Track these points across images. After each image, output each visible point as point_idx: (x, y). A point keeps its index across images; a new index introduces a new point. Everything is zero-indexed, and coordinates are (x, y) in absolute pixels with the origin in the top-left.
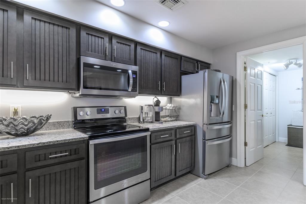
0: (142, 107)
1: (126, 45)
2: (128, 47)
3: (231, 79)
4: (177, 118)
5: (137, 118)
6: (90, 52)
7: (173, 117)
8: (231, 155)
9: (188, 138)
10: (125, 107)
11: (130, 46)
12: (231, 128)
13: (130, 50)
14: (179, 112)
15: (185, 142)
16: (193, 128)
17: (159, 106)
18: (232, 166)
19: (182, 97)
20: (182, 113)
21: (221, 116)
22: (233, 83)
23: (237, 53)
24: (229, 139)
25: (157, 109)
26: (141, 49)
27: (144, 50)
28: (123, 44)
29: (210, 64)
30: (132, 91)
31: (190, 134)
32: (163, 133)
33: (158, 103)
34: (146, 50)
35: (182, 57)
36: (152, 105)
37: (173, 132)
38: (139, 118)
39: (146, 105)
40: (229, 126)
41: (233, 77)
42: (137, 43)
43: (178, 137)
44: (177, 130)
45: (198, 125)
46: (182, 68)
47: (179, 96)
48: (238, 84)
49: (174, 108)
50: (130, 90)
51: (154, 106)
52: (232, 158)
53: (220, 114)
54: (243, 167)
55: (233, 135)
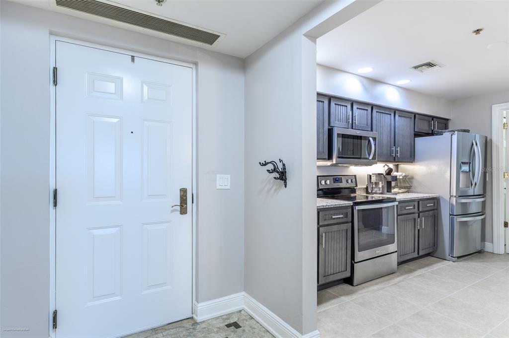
0: (370, 176)
1: (364, 109)
2: (366, 111)
3: (485, 139)
4: (409, 189)
5: (364, 189)
6: (337, 122)
7: (404, 188)
8: (483, 239)
9: (431, 212)
10: (355, 176)
11: (367, 110)
12: (484, 203)
13: (367, 114)
14: (412, 182)
15: (428, 217)
16: (436, 201)
17: (390, 175)
18: (485, 253)
19: (416, 163)
20: (415, 184)
21: (473, 187)
22: (487, 145)
23: (493, 106)
24: (482, 217)
25: (389, 178)
26: (377, 112)
27: (379, 112)
28: (362, 109)
29: (448, 120)
30: (372, 159)
31: (432, 208)
32: (407, 204)
33: (389, 172)
34: (381, 113)
35: (417, 115)
36: (382, 174)
37: (416, 204)
38: (367, 188)
39: (373, 174)
40: (482, 200)
41: (486, 137)
42: (373, 106)
43: (421, 210)
44: (420, 202)
45: (442, 197)
46: (416, 128)
47: (412, 162)
48: (495, 146)
49: (405, 178)
50: (371, 158)
51: (385, 174)
52: (486, 243)
53: (472, 185)
54: (503, 253)
55: (486, 212)
